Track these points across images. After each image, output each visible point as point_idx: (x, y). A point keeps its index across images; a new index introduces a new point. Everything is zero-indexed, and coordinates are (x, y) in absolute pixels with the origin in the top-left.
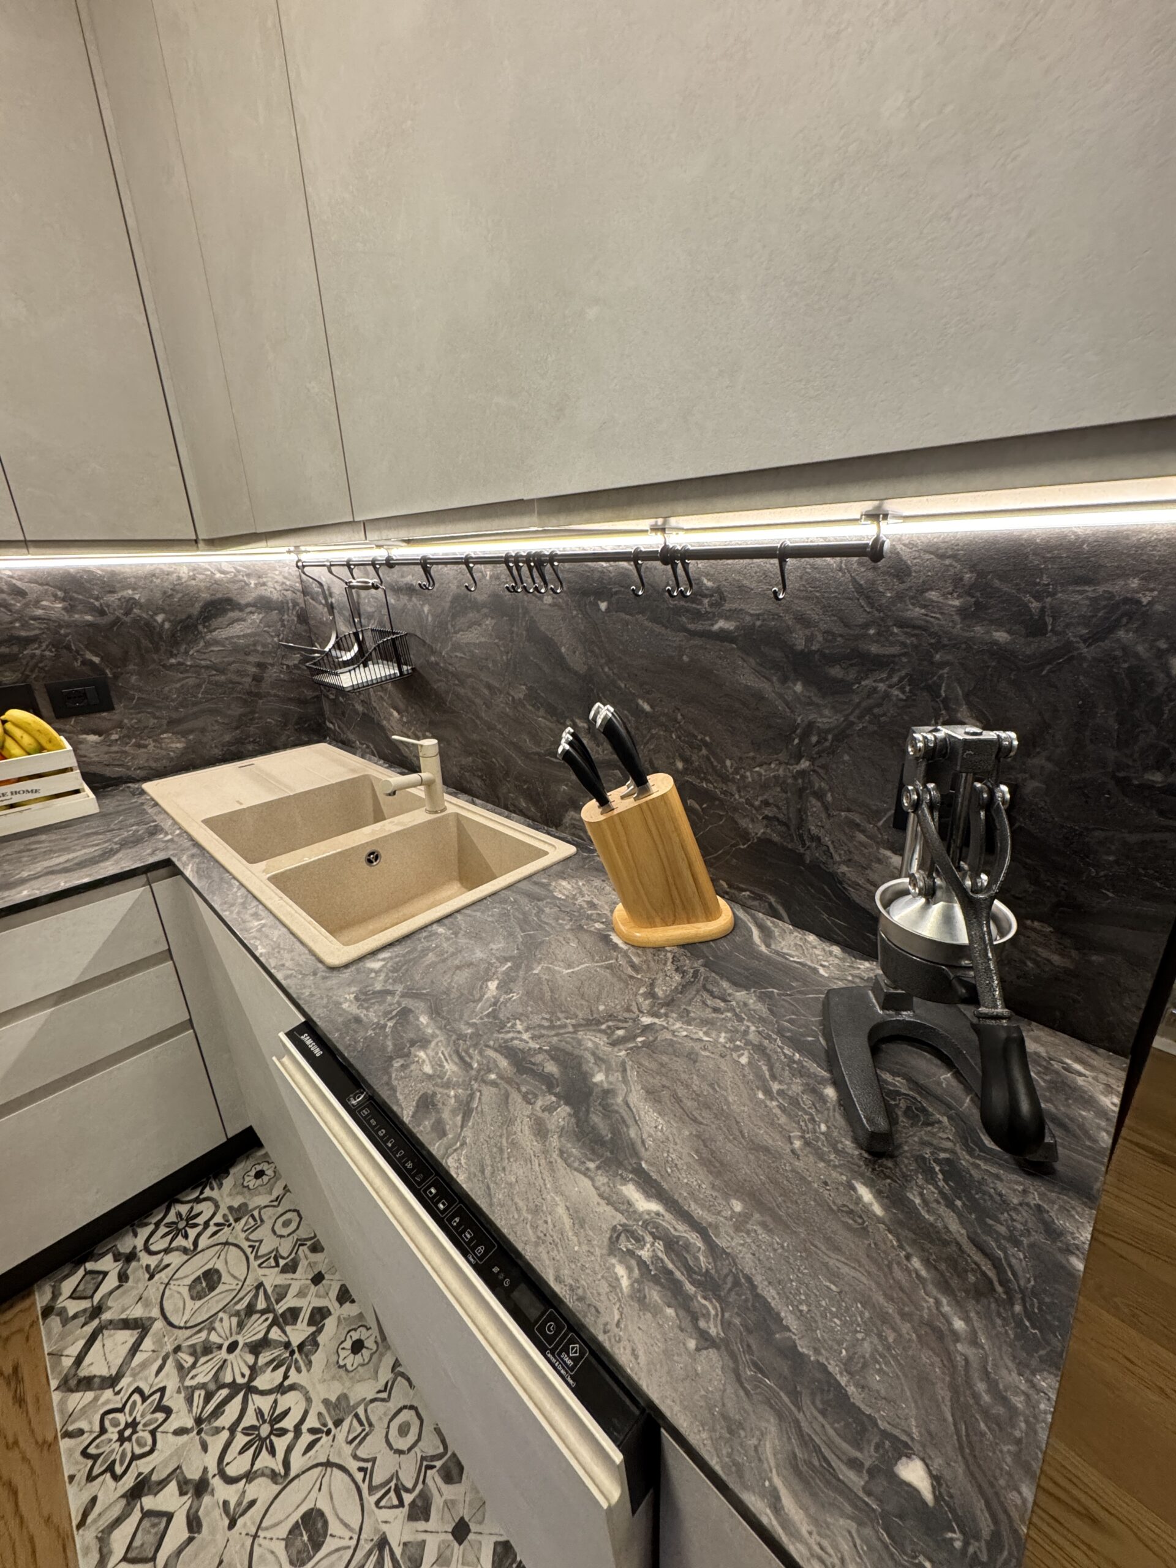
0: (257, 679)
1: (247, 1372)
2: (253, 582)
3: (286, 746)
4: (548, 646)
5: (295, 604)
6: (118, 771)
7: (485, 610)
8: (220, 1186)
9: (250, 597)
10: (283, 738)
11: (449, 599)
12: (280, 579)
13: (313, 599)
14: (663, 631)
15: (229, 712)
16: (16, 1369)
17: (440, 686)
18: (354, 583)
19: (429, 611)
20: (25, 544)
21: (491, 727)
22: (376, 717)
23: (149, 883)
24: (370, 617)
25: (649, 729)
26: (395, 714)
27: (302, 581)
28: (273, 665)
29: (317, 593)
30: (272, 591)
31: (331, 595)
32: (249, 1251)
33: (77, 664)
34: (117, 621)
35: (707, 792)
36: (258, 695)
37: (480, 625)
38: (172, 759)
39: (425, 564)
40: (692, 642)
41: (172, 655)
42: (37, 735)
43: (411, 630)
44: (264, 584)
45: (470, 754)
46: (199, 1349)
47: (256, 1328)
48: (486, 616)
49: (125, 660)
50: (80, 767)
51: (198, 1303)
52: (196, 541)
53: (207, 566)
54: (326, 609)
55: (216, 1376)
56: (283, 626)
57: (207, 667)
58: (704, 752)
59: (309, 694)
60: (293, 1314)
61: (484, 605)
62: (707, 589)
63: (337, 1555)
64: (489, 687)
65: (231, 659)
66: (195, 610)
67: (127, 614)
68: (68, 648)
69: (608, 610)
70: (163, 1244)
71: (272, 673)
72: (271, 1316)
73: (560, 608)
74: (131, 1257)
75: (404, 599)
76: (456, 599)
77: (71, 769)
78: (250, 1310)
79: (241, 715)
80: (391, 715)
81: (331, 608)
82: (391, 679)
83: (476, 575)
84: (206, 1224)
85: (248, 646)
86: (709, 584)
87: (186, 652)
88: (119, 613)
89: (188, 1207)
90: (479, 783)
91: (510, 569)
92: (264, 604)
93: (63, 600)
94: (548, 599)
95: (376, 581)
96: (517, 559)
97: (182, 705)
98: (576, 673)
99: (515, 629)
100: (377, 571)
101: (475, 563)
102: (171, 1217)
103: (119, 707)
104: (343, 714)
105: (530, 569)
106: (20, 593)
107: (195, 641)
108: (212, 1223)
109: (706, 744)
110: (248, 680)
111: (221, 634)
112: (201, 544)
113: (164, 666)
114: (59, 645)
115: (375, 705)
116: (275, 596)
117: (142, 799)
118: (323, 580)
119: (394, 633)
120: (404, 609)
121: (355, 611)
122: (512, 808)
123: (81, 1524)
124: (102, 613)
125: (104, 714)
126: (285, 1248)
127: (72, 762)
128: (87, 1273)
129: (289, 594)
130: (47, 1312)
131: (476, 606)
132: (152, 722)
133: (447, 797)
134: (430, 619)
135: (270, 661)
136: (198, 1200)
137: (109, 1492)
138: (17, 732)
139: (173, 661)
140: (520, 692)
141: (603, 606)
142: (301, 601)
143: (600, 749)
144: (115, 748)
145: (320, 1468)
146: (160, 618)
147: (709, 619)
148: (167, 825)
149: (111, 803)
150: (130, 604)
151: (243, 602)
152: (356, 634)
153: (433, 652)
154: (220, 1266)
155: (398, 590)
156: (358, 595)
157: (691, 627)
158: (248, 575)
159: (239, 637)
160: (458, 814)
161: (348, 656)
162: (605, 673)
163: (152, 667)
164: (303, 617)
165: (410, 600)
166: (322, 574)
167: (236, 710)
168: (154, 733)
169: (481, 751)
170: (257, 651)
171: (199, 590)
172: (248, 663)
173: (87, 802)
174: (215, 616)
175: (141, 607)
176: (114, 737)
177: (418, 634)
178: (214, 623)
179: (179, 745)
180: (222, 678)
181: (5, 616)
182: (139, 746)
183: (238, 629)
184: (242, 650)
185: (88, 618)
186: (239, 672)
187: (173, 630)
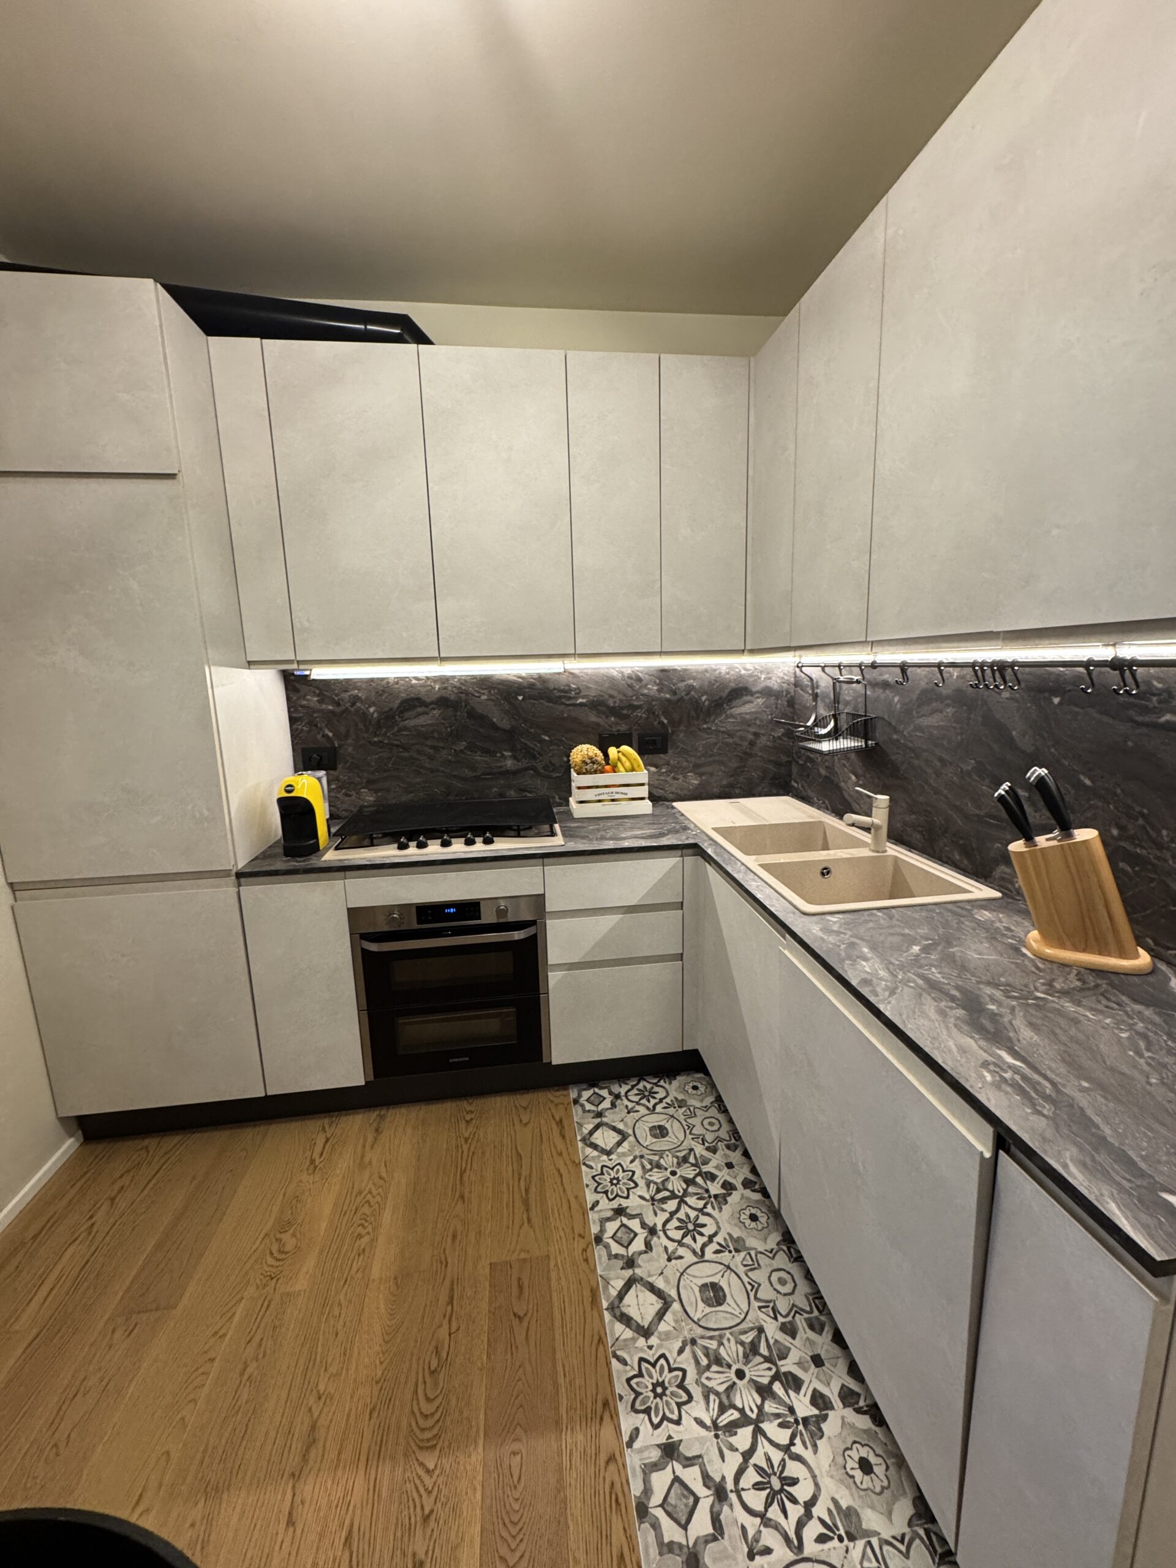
0: (752, 744)
1: (682, 1191)
2: (763, 677)
3: (760, 795)
4: (1000, 731)
5: (788, 692)
6: (658, 792)
7: (949, 701)
8: (670, 1083)
9: (758, 688)
10: (760, 789)
11: (918, 692)
12: (781, 675)
13: (802, 690)
14: (1111, 721)
15: (730, 764)
16: (561, 1120)
17: (896, 757)
18: (842, 679)
19: (898, 701)
20: (661, 653)
21: (937, 792)
22: (836, 780)
23: (682, 856)
24: (847, 703)
25: (1089, 800)
26: (853, 778)
27: (795, 677)
28: (763, 735)
29: (807, 686)
30: (774, 683)
31: (818, 687)
32: (686, 1127)
33: (656, 723)
34: (681, 699)
35: (1138, 856)
36: (750, 755)
37: (941, 712)
38: (689, 790)
39: (903, 667)
40: (1137, 731)
41: (705, 722)
42: (633, 761)
43: (880, 714)
44: (770, 678)
45: (914, 813)
46: (654, 1164)
47: (689, 1172)
48: (948, 705)
49: (680, 722)
50: (649, 784)
51: (654, 1140)
52: (743, 651)
53: (737, 666)
54: (811, 697)
55: (663, 1182)
56: (776, 708)
57: (723, 732)
58: (1141, 821)
59: (784, 759)
60: (712, 1177)
61: (948, 697)
62: (1157, 689)
63: (729, 1316)
64: (941, 760)
65: (738, 728)
66: (724, 694)
67: (687, 695)
68: (654, 713)
69: (1060, 703)
70: (636, 1099)
71: (763, 741)
72: (698, 1170)
73: (1017, 701)
74: (618, 1096)
75: (879, 691)
76: (924, 692)
77: (643, 785)
78: (685, 1160)
79: (736, 768)
80: (849, 778)
81: (815, 696)
82: (857, 751)
83: (945, 675)
84: (661, 1100)
85: (751, 720)
86: (1160, 686)
87: (714, 721)
88: (683, 694)
89: (651, 1086)
90: (919, 836)
91: (975, 672)
92: (767, 692)
93: (658, 685)
94: (1006, 694)
95: (859, 677)
96: (982, 665)
97: (703, 756)
98: (1023, 752)
99: (972, 716)
100: (862, 670)
101: (946, 667)
102: (640, 1086)
103: (670, 752)
104: (808, 776)
105: (993, 671)
106: (639, 680)
107: (720, 714)
108: (664, 1101)
109: (1143, 815)
110: (746, 743)
111: (737, 711)
112: (746, 653)
113: (699, 729)
114: (650, 711)
115: (836, 769)
116: (776, 687)
117: (674, 811)
118: (813, 676)
119: (865, 716)
120: (877, 699)
121: (837, 700)
122: (945, 859)
123: (592, 1209)
124: (674, 693)
125: (662, 755)
126: (710, 1137)
127: (645, 780)
128: (595, 1093)
129: (785, 685)
130: (576, 1102)
131: (940, 698)
132: (685, 764)
133: (888, 844)
134: (898, 706)
135: (763, 731)
136: (656, 1084)
137: (606, 1206)
138: (624, 759)
139: (705, 726)
140: (969, 765)
141: (1056, 700)
142: (792, 691)
143: (1038, 815)
144: (662, 778)
145: (723, 1267)
146: (704, 698)
147: (1155, 713)
148: (692, 826)
149: (658, 812)
150: (691, 688)
151: (754, 690)
152: (834, 716)
153: (895, 730)
154: (668, 1126)
155: (875, 685)
156: (841, 688)
157: (1139, 719)
158: (761, 672)
159: (746, 714)
160: (896, 858)
161: (823, 731)
162: (1051, 753)
163: (693, 729)
164: (791, 702)
165: (884, 692)
166: (815, 673)
167: (734, 764)
168: (684, 772)
169: (926, 811)
170: (756, 724)
171: (730, 681)
172: (748, 732)
173: (646, 807)
174: (736, 698)
175: (696, 691)
176: (664, 770)
177: (886, 717)
178: (734, 703)
179: (696, 782)
180: (730, 740)
181: (630, 693)
182: (674, 778)
183: (748, 708)
184: (747, 723)
185: (668, 696)
186: (741, 738)
187: (709, 707)
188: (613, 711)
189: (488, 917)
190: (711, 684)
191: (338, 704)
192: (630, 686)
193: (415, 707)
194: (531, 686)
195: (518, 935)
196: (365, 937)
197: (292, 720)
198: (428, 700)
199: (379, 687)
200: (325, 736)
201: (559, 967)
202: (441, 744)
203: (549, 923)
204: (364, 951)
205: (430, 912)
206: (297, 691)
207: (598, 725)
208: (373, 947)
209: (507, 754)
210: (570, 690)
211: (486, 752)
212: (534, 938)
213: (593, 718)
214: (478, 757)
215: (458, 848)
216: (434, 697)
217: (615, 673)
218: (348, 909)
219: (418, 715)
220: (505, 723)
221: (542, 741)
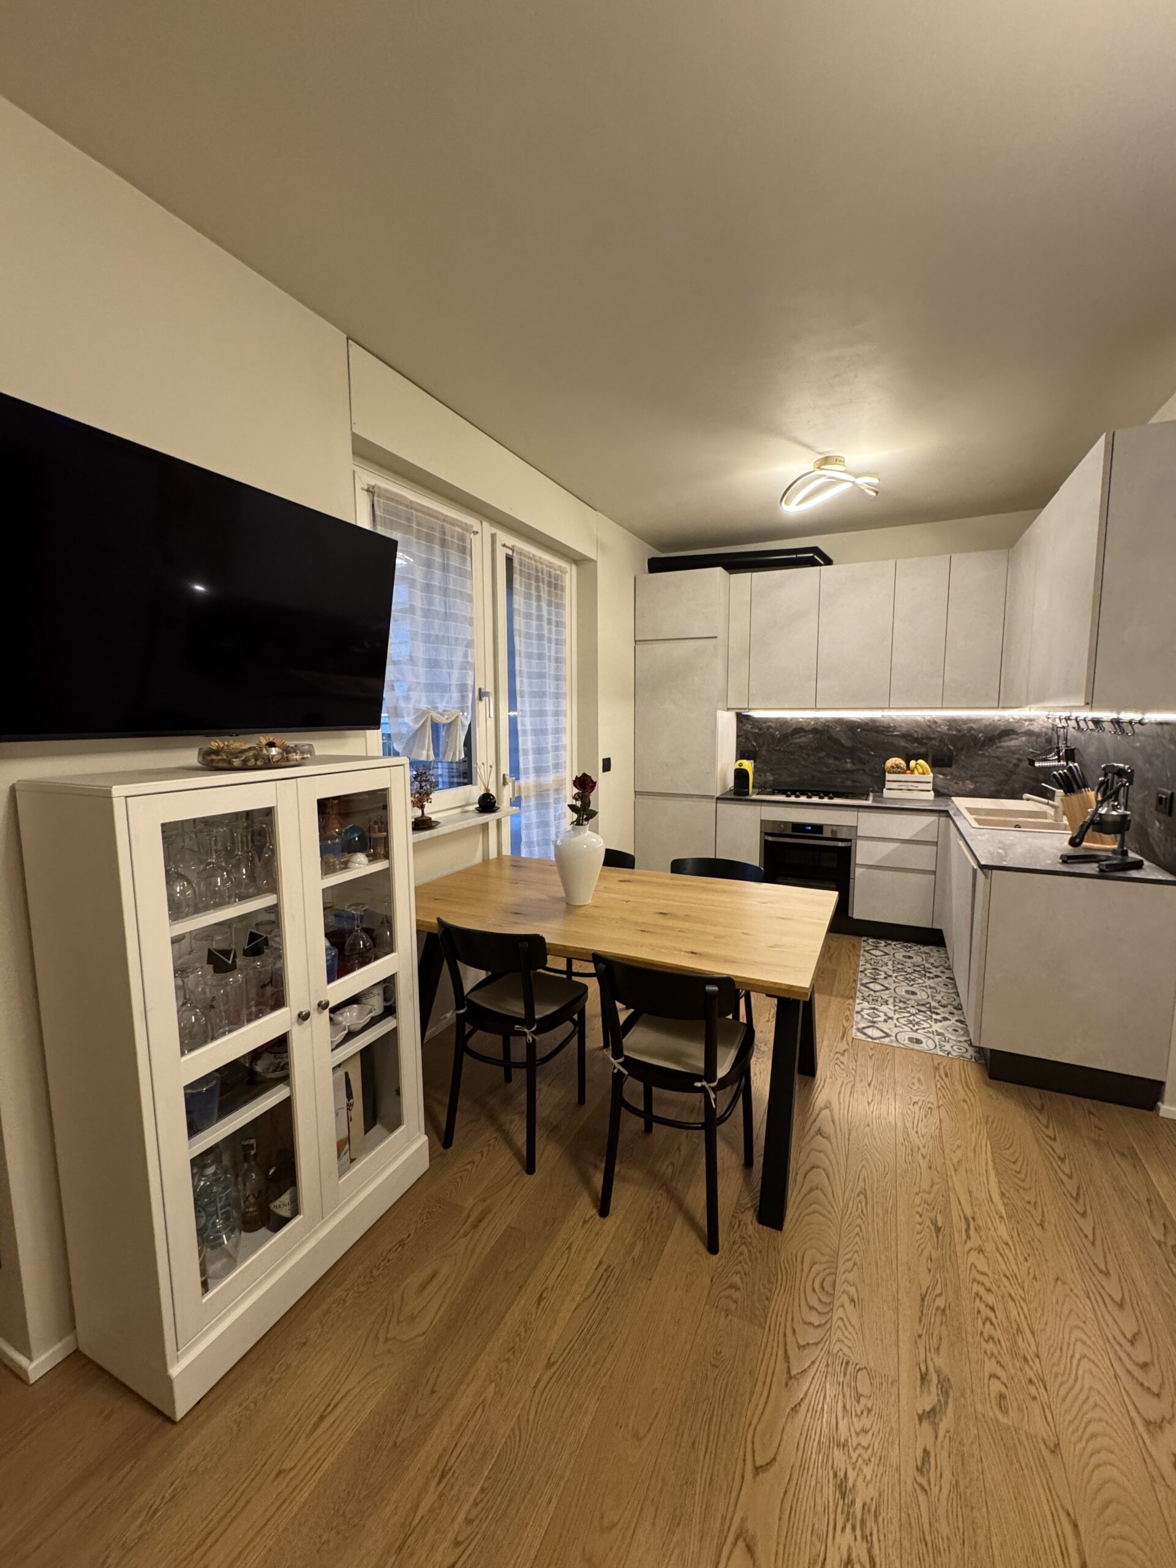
0: (1016, 766)
1: (911, 972)
2: (1026, 723)
5: (1046, 734)
6: (945, 791)
9: (1023, 730)
12: (1041, 722)
16: (854, 944)
18: (1060, 726)
19: (1084, 739)
20: (942, 708)
23: (938, 815)
24: (1068, 740)
30: (1035, 727)
32: (924, 959)
33: (945, 749)
34: (964, 735)
36: (1015, 773)
37: (1091, 745)
38: (965, 791)
39: (1077, 720)
41: (980, 750)
42: (924, 769)
43: (1077, 747)
44: (1032, 724)
49: (962, 749)
50: (933, 784)
53: (1006, 716)
54: (1057, 737)
56: (1036, 743)
57: (994, 757)
59: (1042, 777)
63: (915, 998)
65: (1006, 755)
66: (996, 733)
67: (969, 732)
68: (944, 743)
70: (900, 947)
71: (1024, 764)
72: (923, 969)
77: (929, 783)
78: (918, 966)
79: (1003, 780)
84: (915, 950)
85: (1016, 751)
87: (987, 750)
88: (966, 732)
92: (1029, 733)
95: (1066, 725)
97: (978, 770)
100: (1067, 721)
103: (954, 767)
106: (936, 722)
107: (992, 745)
110: (1011, 766)
111: (1005, 744)
112: (1000, 709)
113: (976, 754)
114: (942, 741)
116: (1037, 730)
117: (951, 801)
124: (959, 731)
125: (948, 768)
126: (935, 963)
127: (931, 780)
129: (1044, 730)
130: (864, 941)
132: (963, 775)
134: (1083, 742)
135: (1025, 758)
138: (919, 767)
139: (980, 752)
142: (1050, 733)
144: (947, 782)
145: (920, 989)
146: (981, 735)
148: (953, 805)
149: (938, 797)
150: (971, 728)
151: (1019, 731)
153: (1082, 756)
158: (1025, 720)
159: (1013, 746)
163: (971, 753)
167: (1001, 777)
168: (963, 780)
171: (1001, 726)
172: (1014, 758)
173: (931, 796)
174: (1004, 736)
175: (975, 730)
176: (949, 777)
178: (1003, 739)
179: (972, 787)
180: (999, 762)
181: (928, 730)
182: (956, 783)
183: (1013, 743)
184: (1012, 752)
185: (954, 733)
186: (1008, 762)
187: (984, 741)
188: (916, 740)
189: (827, 833)
190: (986, 726)
191: (760, 729)
192: (929, 726)
193: (799, 732)
194: (866, 724)
195: (840, 844)
196: (767, 834)
197: (738, 736)
198: (807, 729)
199: (782, 723)
200: (753, 745)
201: (862, 866)
202: (811, 753)
203: (859, 842)
204: (766, 841)
205: (798, 828)
206: (742, 722)
207: (906, 748)
208: (770, 839)
209: (848, 760)
210: (889, 727)
211: (836, 758)
212: (849, 848)
213: (903, 743)
214: (831, 761)
215: (815, 799)
216: (810, 728)
217: (919, 718)
218: (761, 821)
219: (801, 737)
220: (849, 744)
221: (869, 755)
